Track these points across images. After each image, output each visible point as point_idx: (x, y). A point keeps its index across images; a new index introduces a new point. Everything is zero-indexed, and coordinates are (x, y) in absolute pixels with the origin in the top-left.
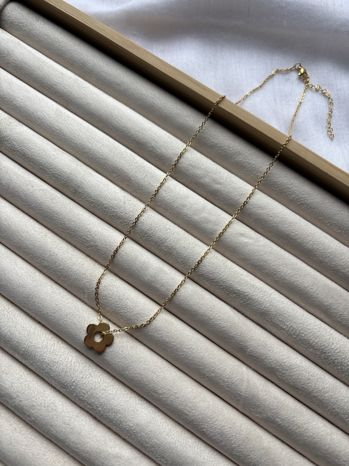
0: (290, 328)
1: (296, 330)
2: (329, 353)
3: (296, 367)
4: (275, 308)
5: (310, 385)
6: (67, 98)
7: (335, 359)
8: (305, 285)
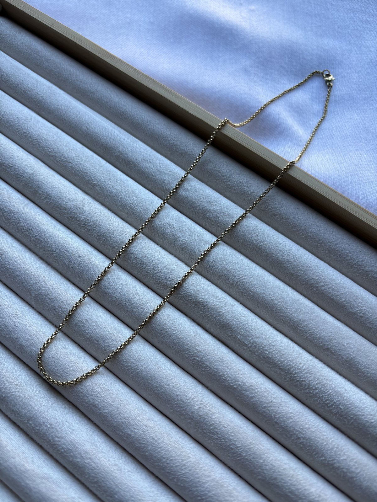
0: (253, 344)
1: (259, 347)
2: (296, 373)
3: (257, 387)
4: (237, 321)
5: (272, 408)
6: (40, 104)
7: (302, 381)
8: (273, 298)
